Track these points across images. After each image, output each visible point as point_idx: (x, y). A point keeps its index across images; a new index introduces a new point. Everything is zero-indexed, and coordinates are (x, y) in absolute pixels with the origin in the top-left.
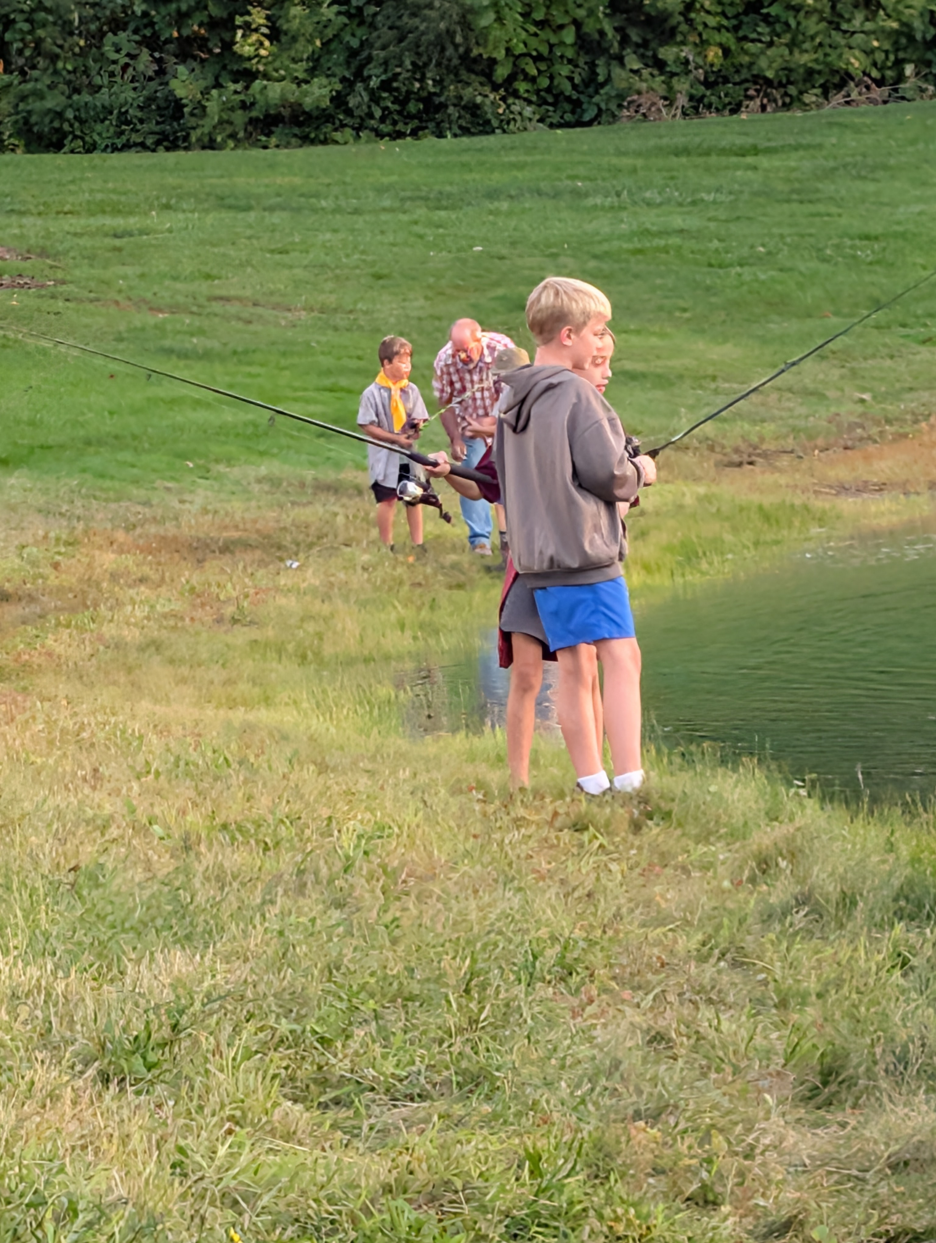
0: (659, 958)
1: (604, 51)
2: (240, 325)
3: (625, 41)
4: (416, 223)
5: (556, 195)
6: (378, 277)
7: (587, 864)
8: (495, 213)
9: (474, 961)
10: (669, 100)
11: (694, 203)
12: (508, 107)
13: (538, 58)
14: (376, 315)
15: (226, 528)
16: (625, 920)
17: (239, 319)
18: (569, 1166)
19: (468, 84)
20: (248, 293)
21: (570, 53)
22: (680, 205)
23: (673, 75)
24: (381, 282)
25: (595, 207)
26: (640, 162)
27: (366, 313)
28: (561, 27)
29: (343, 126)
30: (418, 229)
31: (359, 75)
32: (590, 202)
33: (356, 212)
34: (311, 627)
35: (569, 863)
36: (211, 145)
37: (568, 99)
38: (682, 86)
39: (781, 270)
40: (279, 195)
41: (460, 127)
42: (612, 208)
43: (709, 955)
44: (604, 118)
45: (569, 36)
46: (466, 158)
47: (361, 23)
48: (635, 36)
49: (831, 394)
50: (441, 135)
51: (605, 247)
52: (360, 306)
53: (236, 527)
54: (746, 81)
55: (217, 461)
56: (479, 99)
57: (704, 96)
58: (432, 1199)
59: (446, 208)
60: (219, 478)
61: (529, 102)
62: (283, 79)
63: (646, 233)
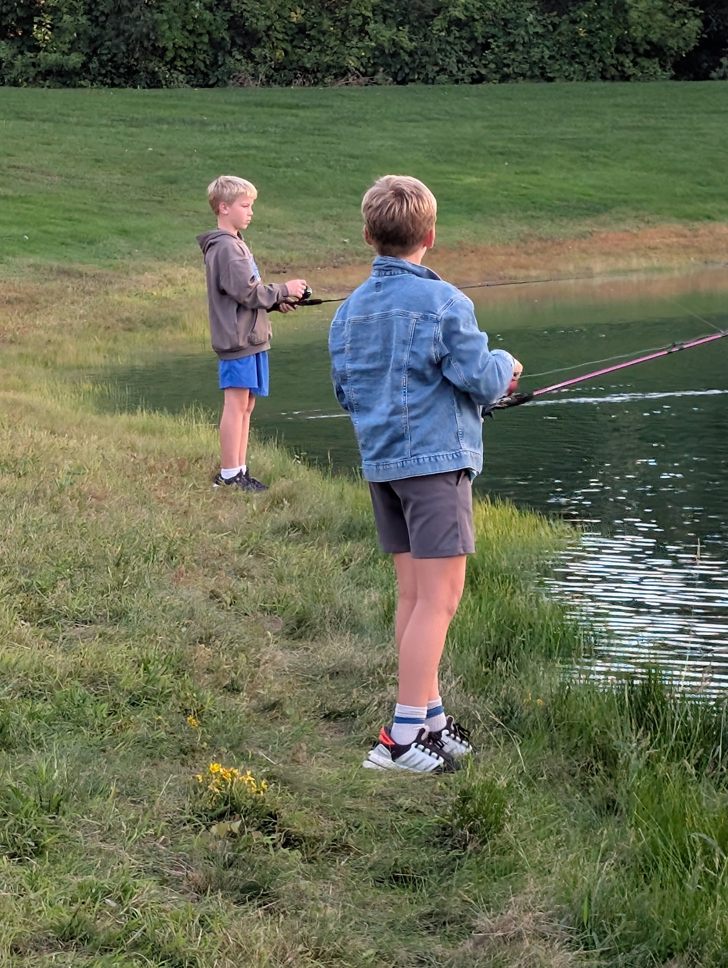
0: (218, 551)
1: (223, 49)
2: (23, 182)
3: (234, 44)
4: (118, 133)
5: (192, 123)
6: (98, 161)
7: (185, 495)
8: (160, 131)
9: (122, 548)
10: (255, 76)
11: (264, 132)
12: (171, 74)
13: (188, 50)
14: (95, 181)
15: (10, 291)
16: (203, 529)
17: (23, 178)
18: (164, 669)
19: (151, 61)
20: (29, 165)
21: (205, 48)
22: (257, 133)
23: (258, 63)
24: (100, 164)
25: (212, 131)
26: (236, 109)
27: (89, 179)
28: (201, 35)
29: (84, 79)
30: (121, 137)
31: (95, 52)
32: (210, 128)
33: (88, 125)
34: (51, 348)
35: (176, 494)
36: (15, 84)
37: (202, 72)
38: (262, 69)
39: (306, 171)
40: (47, 114)
41: (147, 83)
42: (221, 132)
43: (245, 551)
44: (220, 83)
45: (206, 39)
46: (147, 100)
47: (97, 25)
48: (239, 41)
49: (329, 238)
50: (135, 87)
51: (217, 153)
52: (86, 175)
53: (15, 291)
54: (295, 69)
55: (8, 254)
56: (157, 69)
57: (272, 75)
58: (93, 681)
59: (135, 127)
60: (8, 263)
61: (182, 72)
62: (55, 52)
63: (238, 147)
